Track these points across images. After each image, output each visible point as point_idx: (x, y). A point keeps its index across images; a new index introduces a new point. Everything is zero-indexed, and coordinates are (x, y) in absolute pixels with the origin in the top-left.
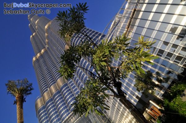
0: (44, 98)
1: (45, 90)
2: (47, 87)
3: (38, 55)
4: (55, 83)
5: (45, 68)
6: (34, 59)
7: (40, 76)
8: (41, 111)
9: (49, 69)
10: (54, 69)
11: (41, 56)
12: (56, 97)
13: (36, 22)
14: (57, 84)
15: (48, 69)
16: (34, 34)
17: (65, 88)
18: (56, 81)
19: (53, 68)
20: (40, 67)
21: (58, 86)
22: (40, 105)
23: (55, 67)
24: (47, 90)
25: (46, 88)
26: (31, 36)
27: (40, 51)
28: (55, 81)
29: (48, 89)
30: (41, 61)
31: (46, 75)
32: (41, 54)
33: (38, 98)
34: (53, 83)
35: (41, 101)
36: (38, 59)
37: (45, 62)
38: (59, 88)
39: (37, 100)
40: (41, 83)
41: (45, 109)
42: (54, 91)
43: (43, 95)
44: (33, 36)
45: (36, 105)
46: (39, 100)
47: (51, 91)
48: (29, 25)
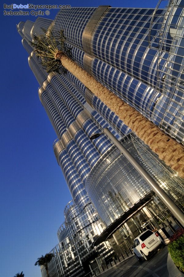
0: (63, 141)
1: (63, 130)
2: (65, 127)
3: (45, 84)
4: (74, 120)
5: (57, 102)
6: (40, 91)
7: (53, 114)
8: (63, 156)
9: (63, 102)
10: (70, 102)
11: (49, 85)
12: (79, 138)
13: (31, 32)
14: (78, 122)
15: (61, 102)
16: (32, 54)
17: (90, 125)
18: (76, 118)
19: (69, 99)
20: (50, 101)
21: (80, 124)
22: (59, 150)
23: (70, 98)
24: (65, 130)
25: (63, 128)
26: (29, 59)
27: (46, 79)
28: (74, 118)
29: (67, 129)
30: (50, 92)
31: (61, 111)
32: (48, 82)
33: (56, 142)
34: (72, 121)
35: (60, 144)
36: (45, 91)
37: (55, 93)
38: (82, 126)
39: (55, 143)
40: (55, 122)
41: (67, 154)
42: (74, 131)
43: (61, 138)
44: (31, 58)
45: (55, 150)
46: (57, 144)
47: (71, 131)
48: (22, 41)
